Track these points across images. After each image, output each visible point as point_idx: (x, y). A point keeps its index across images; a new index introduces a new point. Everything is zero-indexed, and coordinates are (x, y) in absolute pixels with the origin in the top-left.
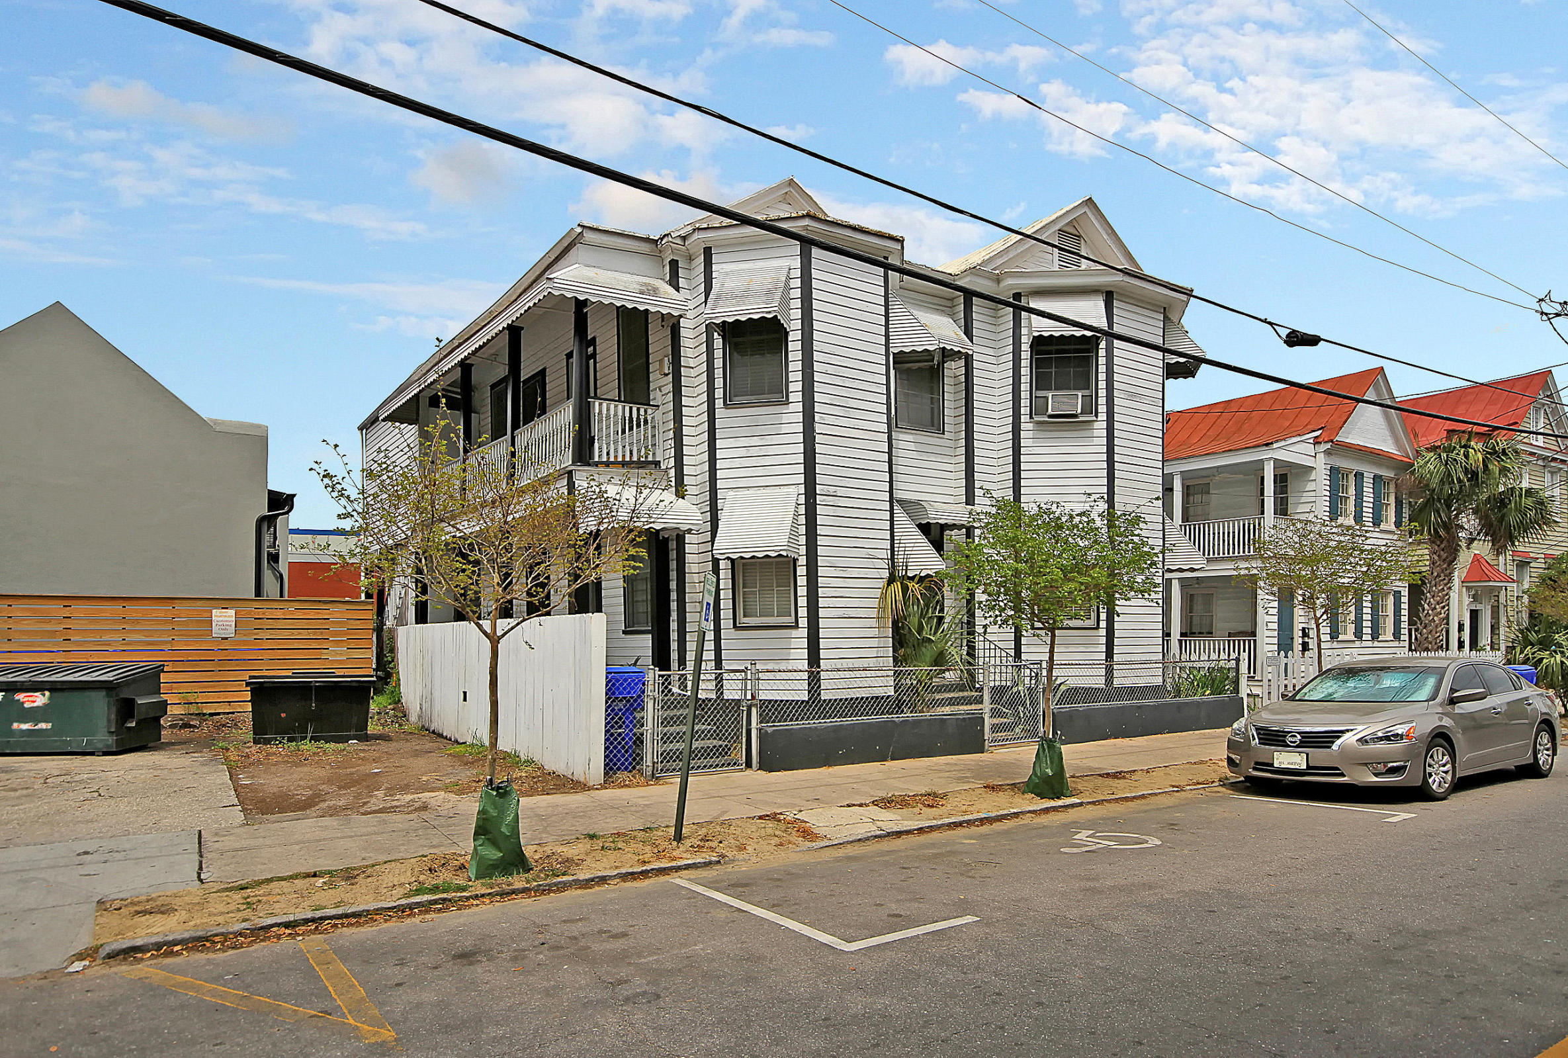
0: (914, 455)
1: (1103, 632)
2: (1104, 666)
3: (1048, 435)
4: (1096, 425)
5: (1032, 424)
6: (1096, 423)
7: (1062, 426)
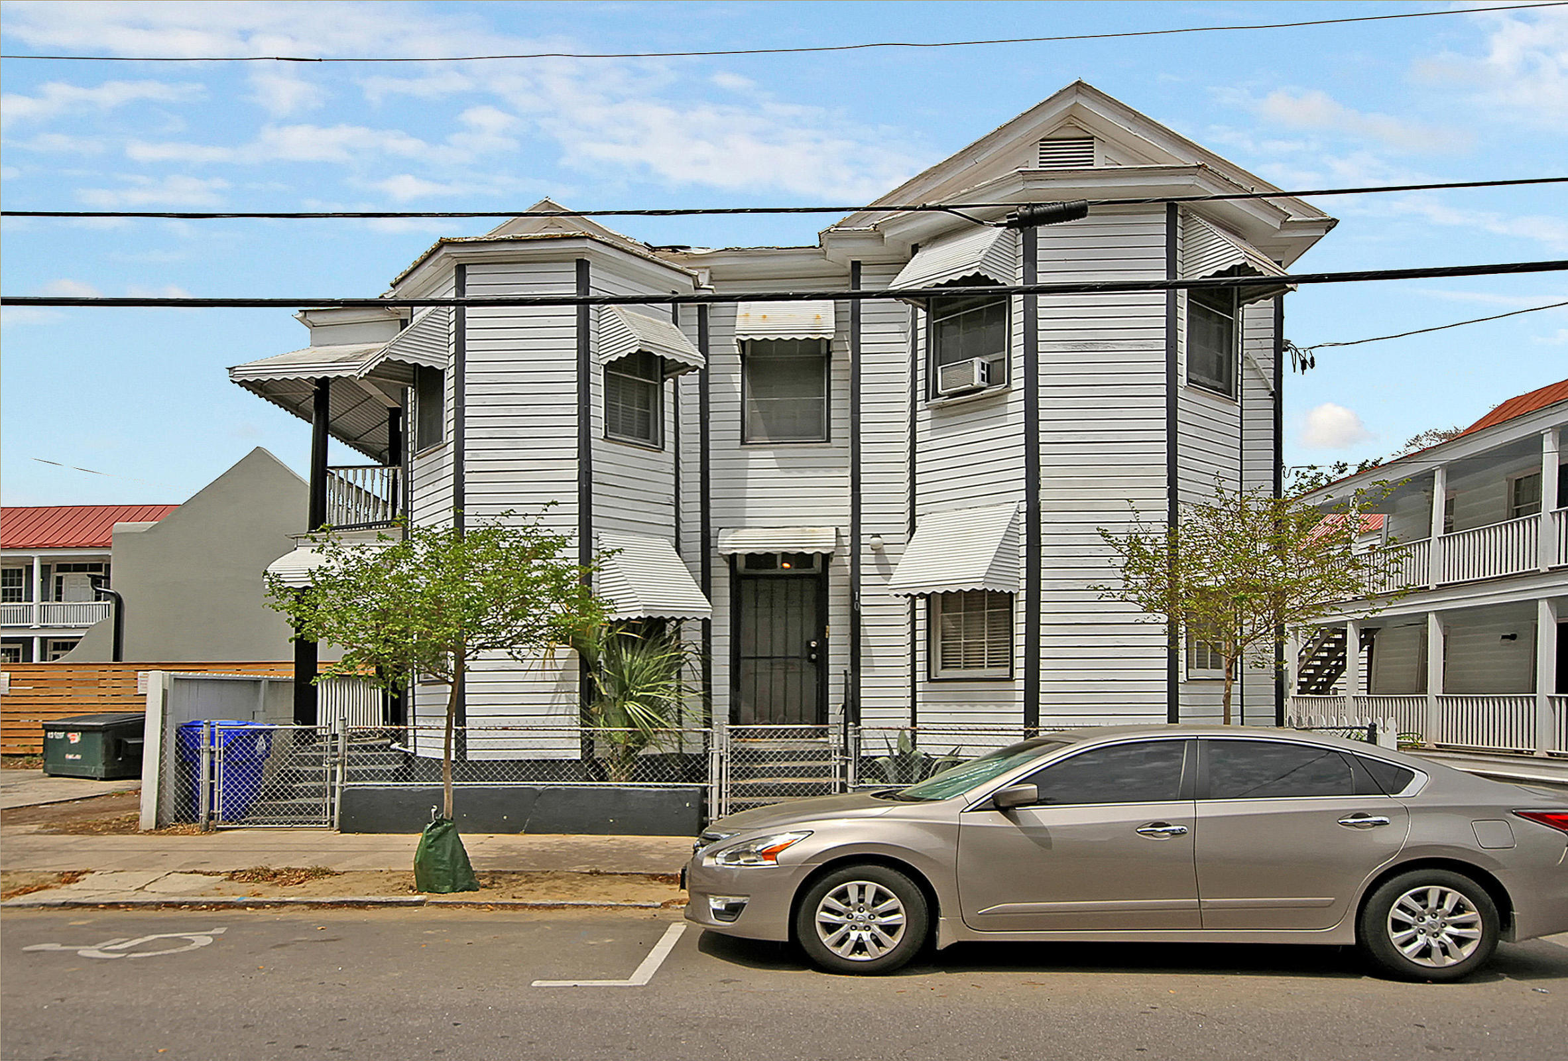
0: (777, 473)
1: (1020, 685)
2: (1022, 733)
3: (953, 421)
4: (1011, 397)
5: (930, 412)
6: (1010, 395)
7: (966, 407)
